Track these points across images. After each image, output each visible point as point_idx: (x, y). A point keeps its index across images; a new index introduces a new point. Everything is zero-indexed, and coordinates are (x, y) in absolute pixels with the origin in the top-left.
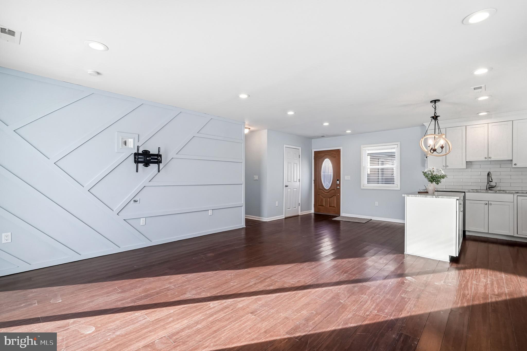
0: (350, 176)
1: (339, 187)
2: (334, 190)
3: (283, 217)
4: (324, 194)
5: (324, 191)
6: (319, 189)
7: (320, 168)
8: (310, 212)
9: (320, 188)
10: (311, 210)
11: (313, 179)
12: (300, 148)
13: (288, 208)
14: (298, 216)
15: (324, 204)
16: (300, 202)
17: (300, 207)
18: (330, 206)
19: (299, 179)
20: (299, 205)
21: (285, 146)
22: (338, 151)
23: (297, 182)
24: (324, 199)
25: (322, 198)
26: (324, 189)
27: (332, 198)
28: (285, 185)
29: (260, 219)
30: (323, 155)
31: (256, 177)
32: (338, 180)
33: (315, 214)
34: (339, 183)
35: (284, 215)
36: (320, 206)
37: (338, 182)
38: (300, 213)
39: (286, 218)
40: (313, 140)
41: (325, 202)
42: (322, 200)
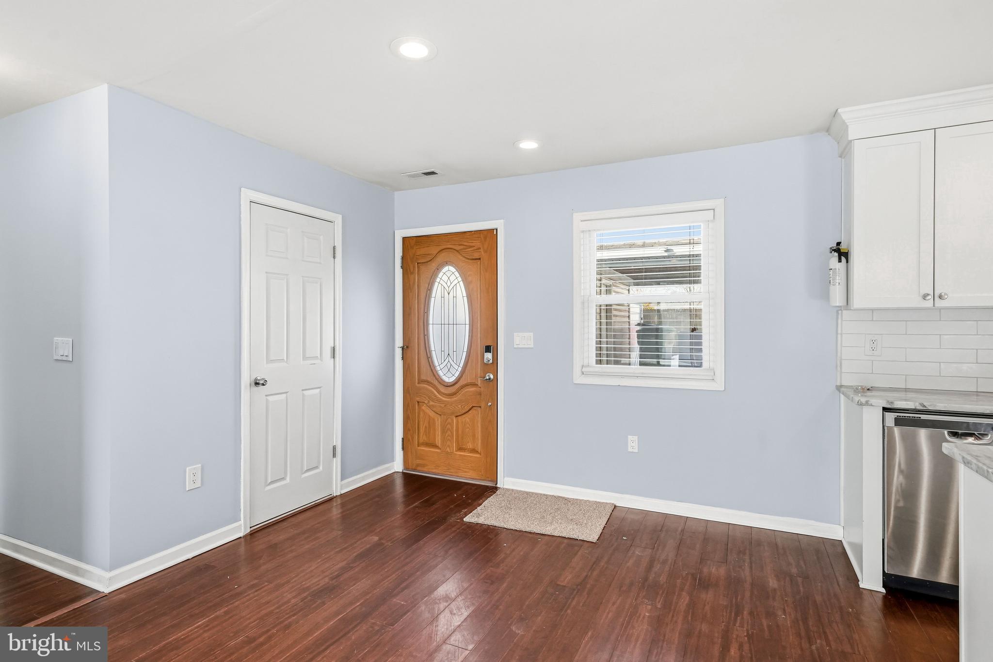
0: (531, 334)
1: (492, 377)
2: (474, 385)
3: (238, 530)
4: (440, 401)
5: (439, 392)
6: (421, 381)
7: (423, 300)
8: (388, 469)
9: (423, 377)
10: (392, 459)
11: (399, 342)
12: (338, 219)
13: (269, 481)
14: (330, 500)
15: (438, 441)
16: (338, 442)
17: (337, 463)
18: (460, 449)
19: (334, 349)
20: (334, 455)
21: (247, 195)
22: (490, 236)
23: (321, 360)
24: (438, 421)
25: (432, 414)
26: (436, 383)
27: (467, 418)
28: (246, 379)
29: (76, 570)
30: (434, 250)
31: (63, 346)
32: (488, 349)
33: (408, 478)
34: (491, 361)
35: (242, 522)
36: (427, 445)
37: (489, 356)
38: (339, 487)
39: (254, 534)
40: (397, 194)
41: (444, 432)
42: (431, 424)
